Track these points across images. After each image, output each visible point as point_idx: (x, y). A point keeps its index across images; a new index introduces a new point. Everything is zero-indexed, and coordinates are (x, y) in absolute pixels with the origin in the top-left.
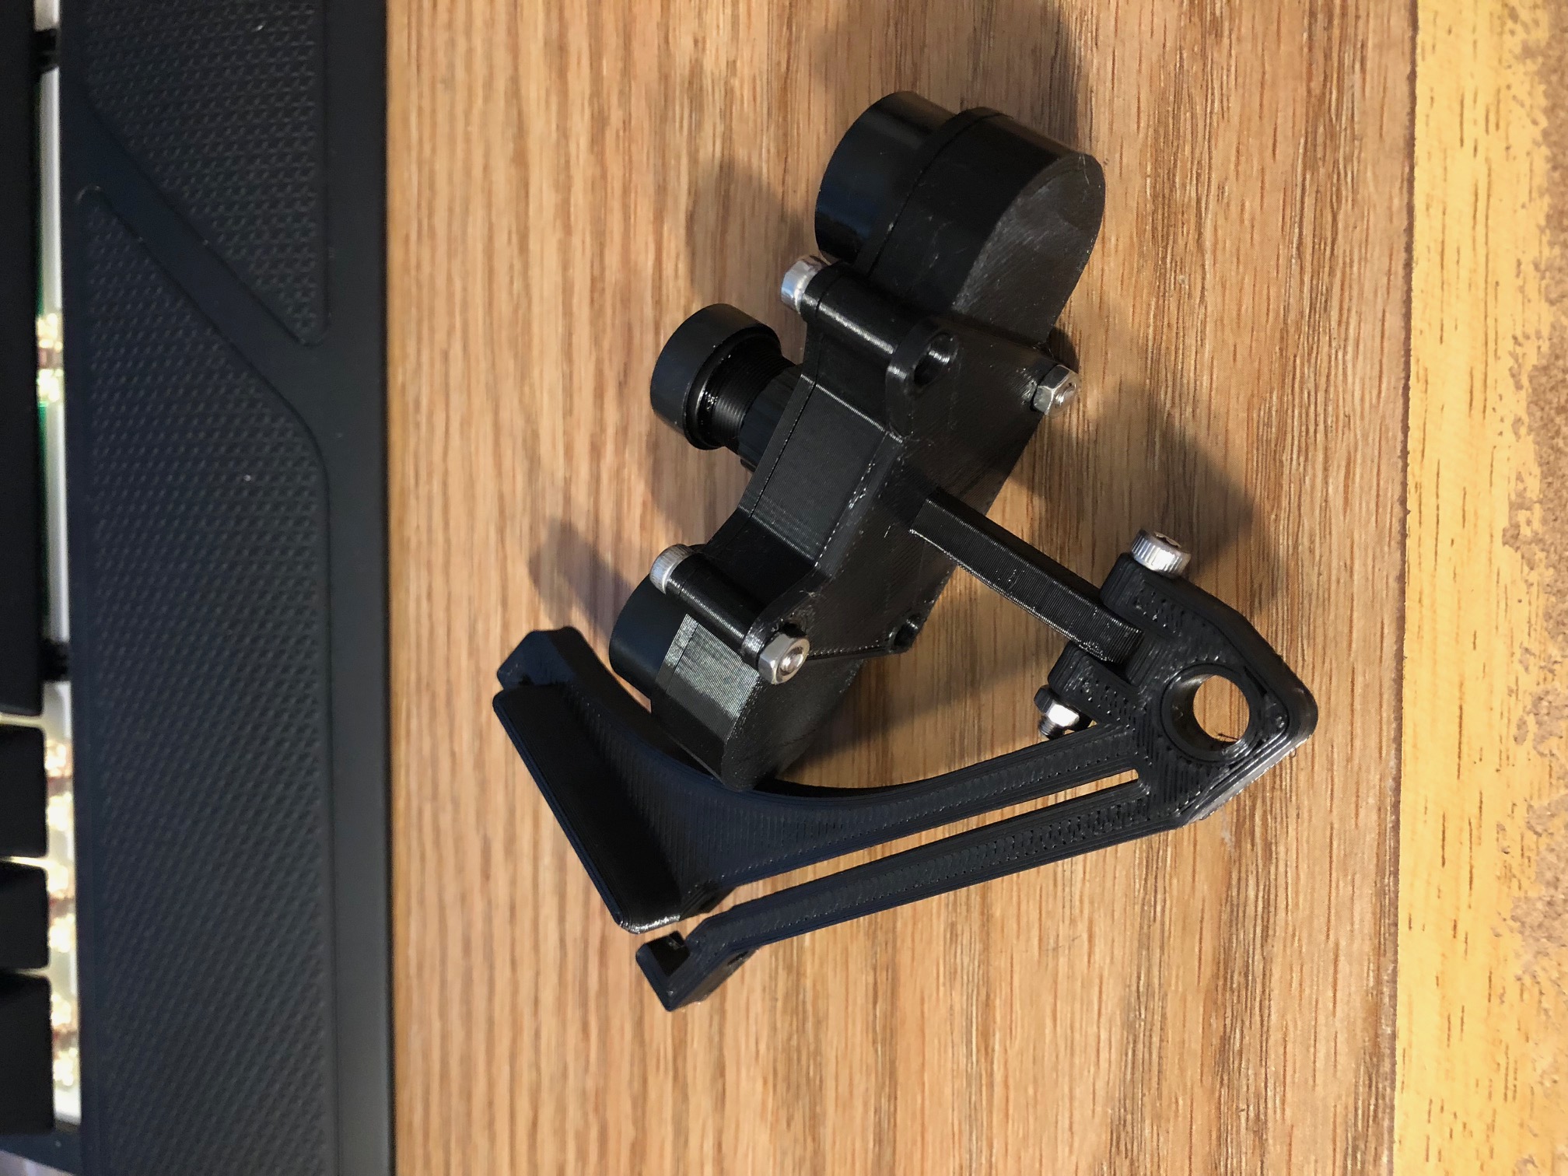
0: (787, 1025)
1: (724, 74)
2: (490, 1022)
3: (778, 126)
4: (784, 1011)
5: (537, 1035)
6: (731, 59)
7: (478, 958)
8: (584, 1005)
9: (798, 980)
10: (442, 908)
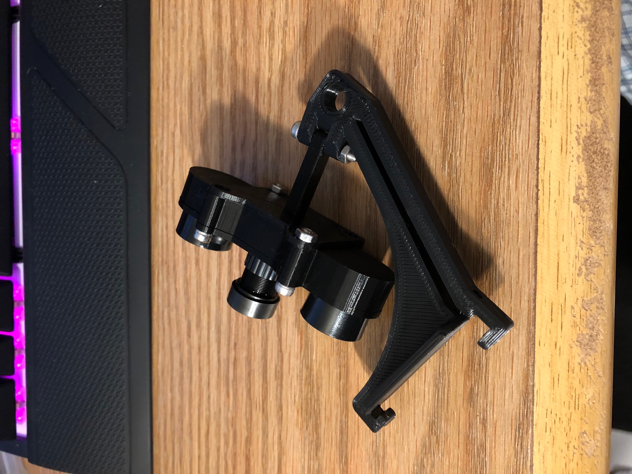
0: (306, 389)
1: (282, 26)
2: (191, 392)
3: (303, 46)
4: (305, 384)
5: (209, 397)
6: (286, 20)
7: (186, 368)
8: (228, 385)
9: (311, 372)
10: (171, 349)
